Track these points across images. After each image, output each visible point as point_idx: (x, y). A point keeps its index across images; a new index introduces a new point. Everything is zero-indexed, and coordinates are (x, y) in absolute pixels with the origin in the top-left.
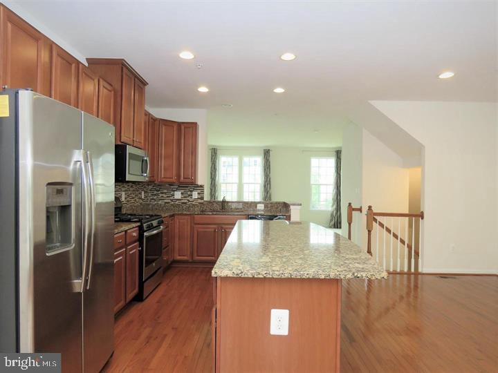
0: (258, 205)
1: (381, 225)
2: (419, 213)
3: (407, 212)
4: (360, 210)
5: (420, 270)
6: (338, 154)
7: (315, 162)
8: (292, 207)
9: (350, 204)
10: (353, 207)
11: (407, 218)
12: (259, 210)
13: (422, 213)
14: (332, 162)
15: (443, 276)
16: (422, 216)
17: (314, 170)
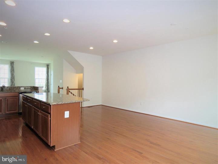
0: (21, 88)
1: (71, 93)
2: (82, 88)
3: (77, 88)
4: (62, 88)
5: (83, 106)
6: (48, 66)
7: (37, 69)
8: (39, 88)
9: (59, 86)
10: (60, 87)
11: (77, 90)
12: (21, 90)
13: (83, 88)
14: (45, 69)
15: (89, 107)
16: (83, 89)
17: (36, 73)
